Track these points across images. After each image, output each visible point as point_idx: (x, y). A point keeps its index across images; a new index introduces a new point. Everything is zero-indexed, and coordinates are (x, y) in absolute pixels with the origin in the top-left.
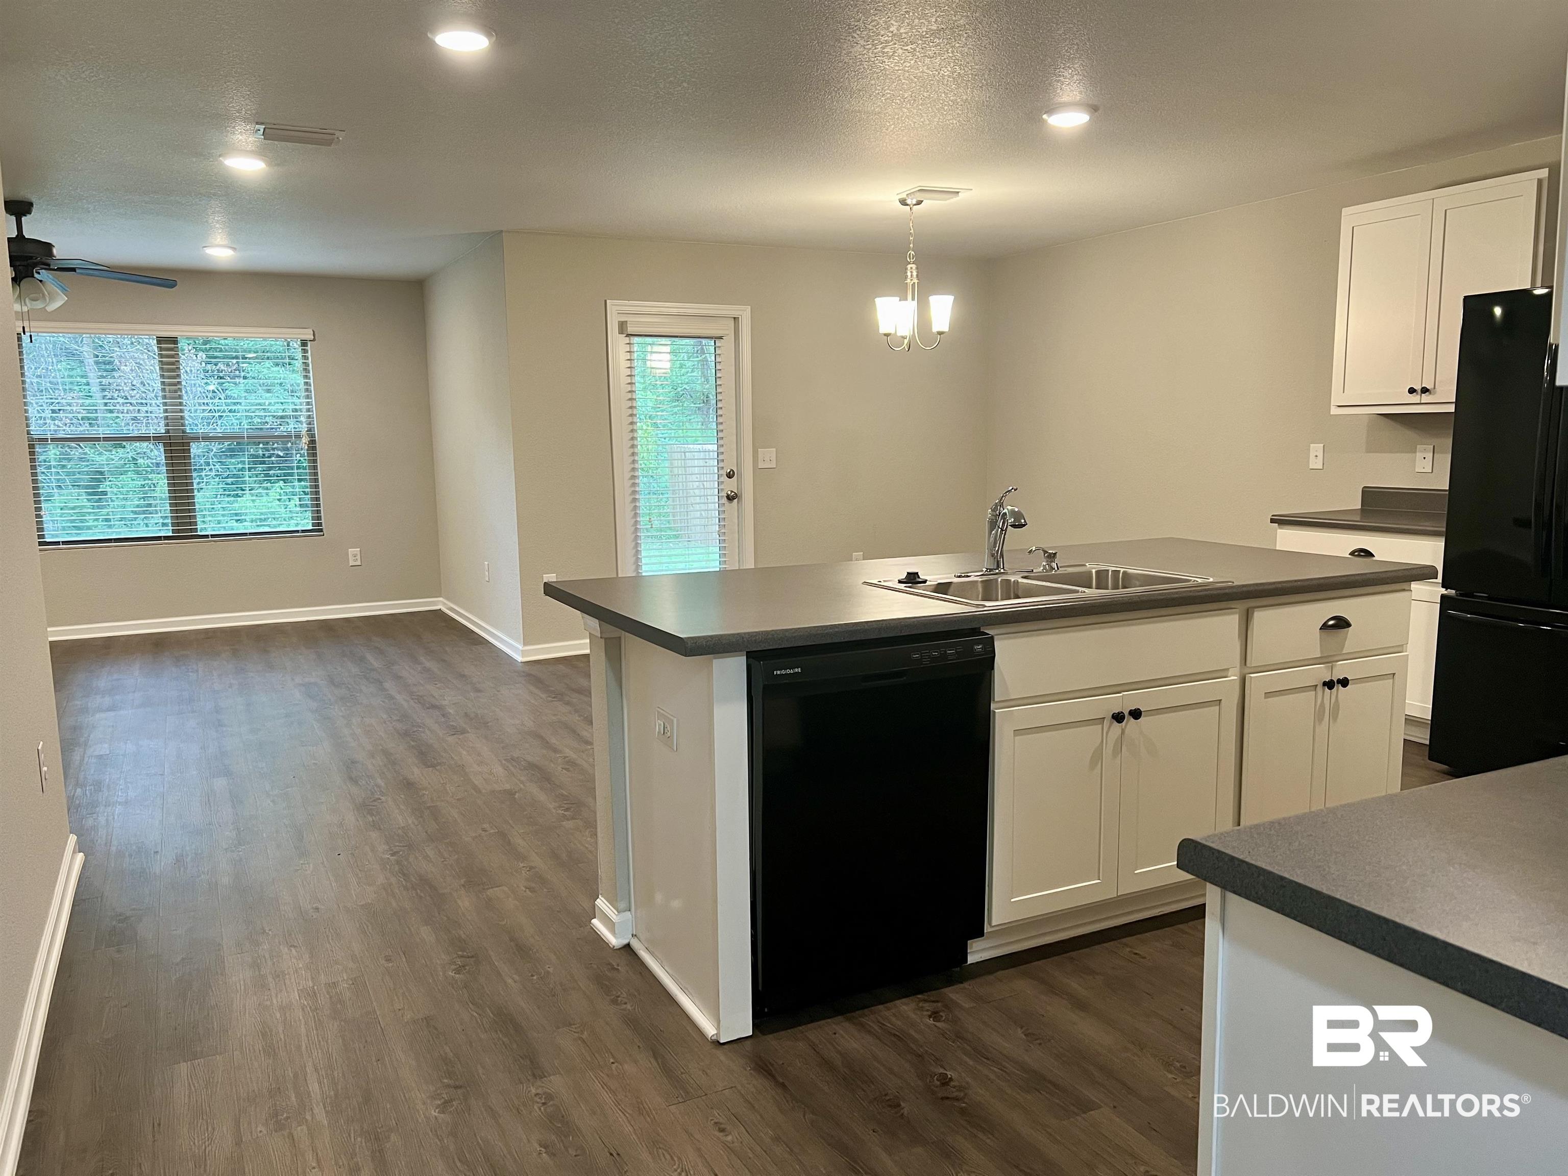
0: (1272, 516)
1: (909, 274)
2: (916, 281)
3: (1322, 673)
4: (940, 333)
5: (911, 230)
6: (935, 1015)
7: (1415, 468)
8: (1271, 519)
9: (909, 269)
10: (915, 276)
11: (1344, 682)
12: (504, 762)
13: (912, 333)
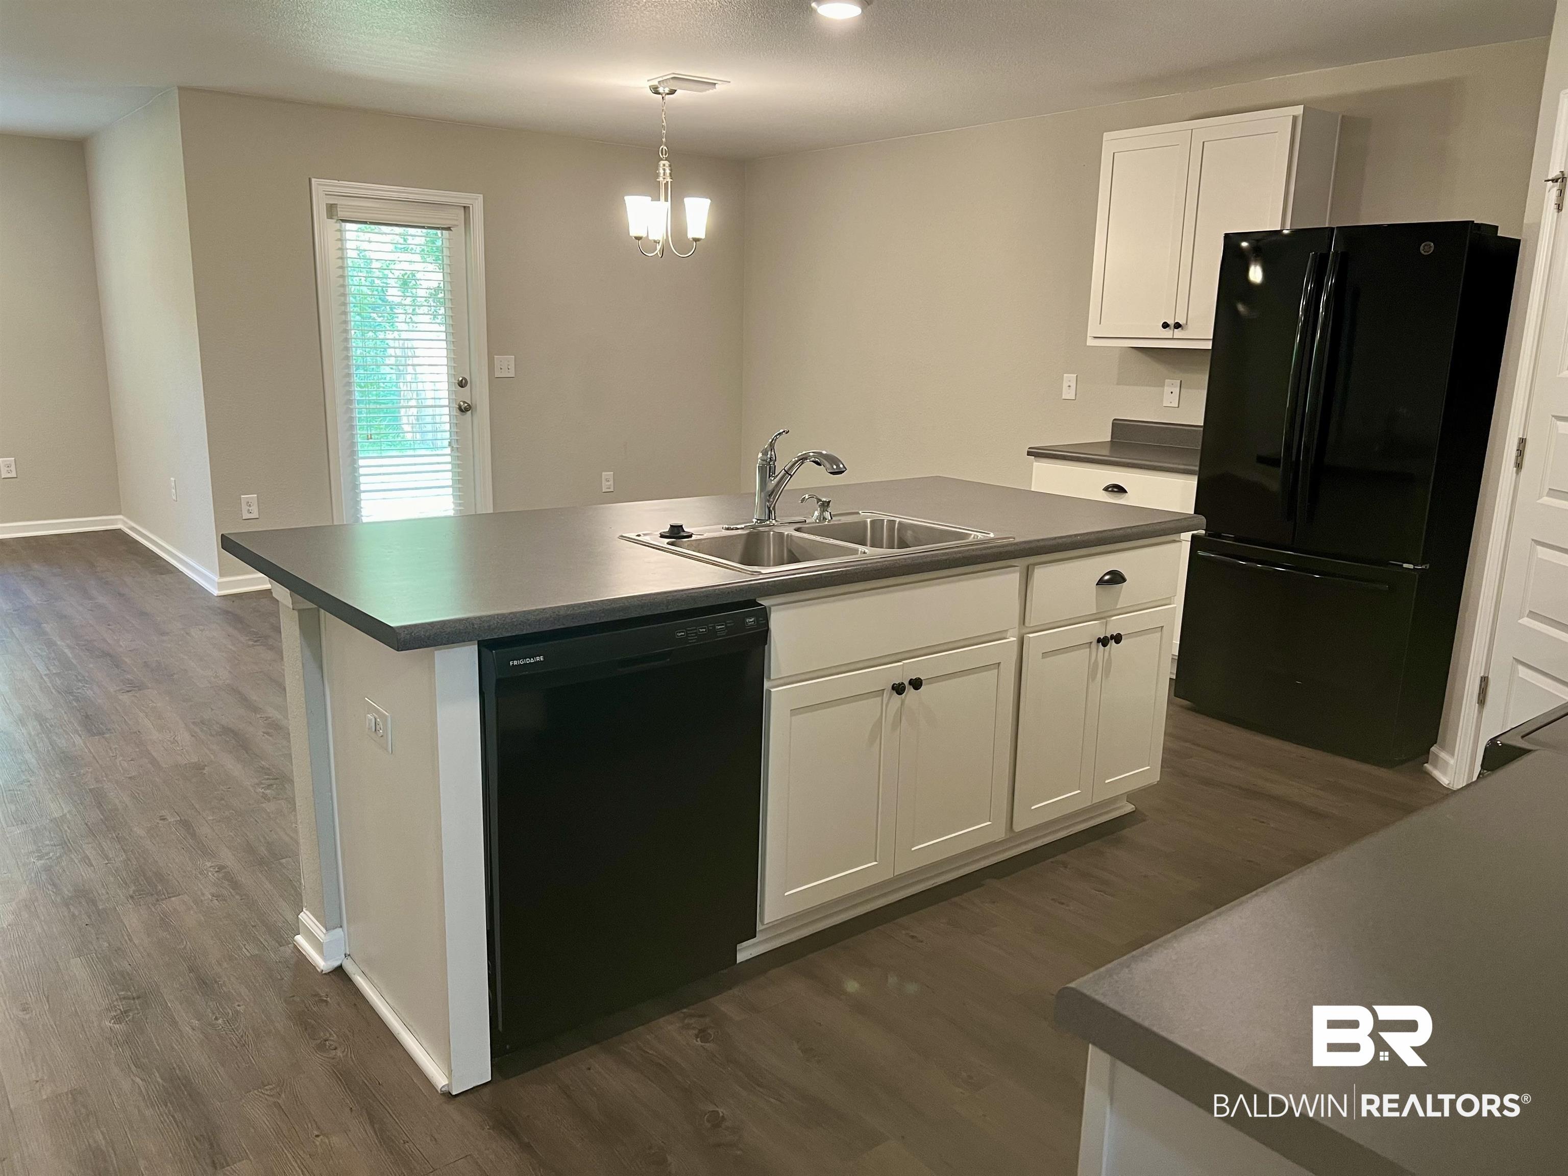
0: (1029, 448)
1: (661, 171)
2: (669, 180)
3: (1097, 629)
4: (696, 240)
5: (663, 122)
6: (702, 1034)
7: (1162, 401)
8: (1028, 452)
9: (662, 165)
10: (668, 175)
11: (1118, 639)
12: (192, 726)
13: (665, 238)
